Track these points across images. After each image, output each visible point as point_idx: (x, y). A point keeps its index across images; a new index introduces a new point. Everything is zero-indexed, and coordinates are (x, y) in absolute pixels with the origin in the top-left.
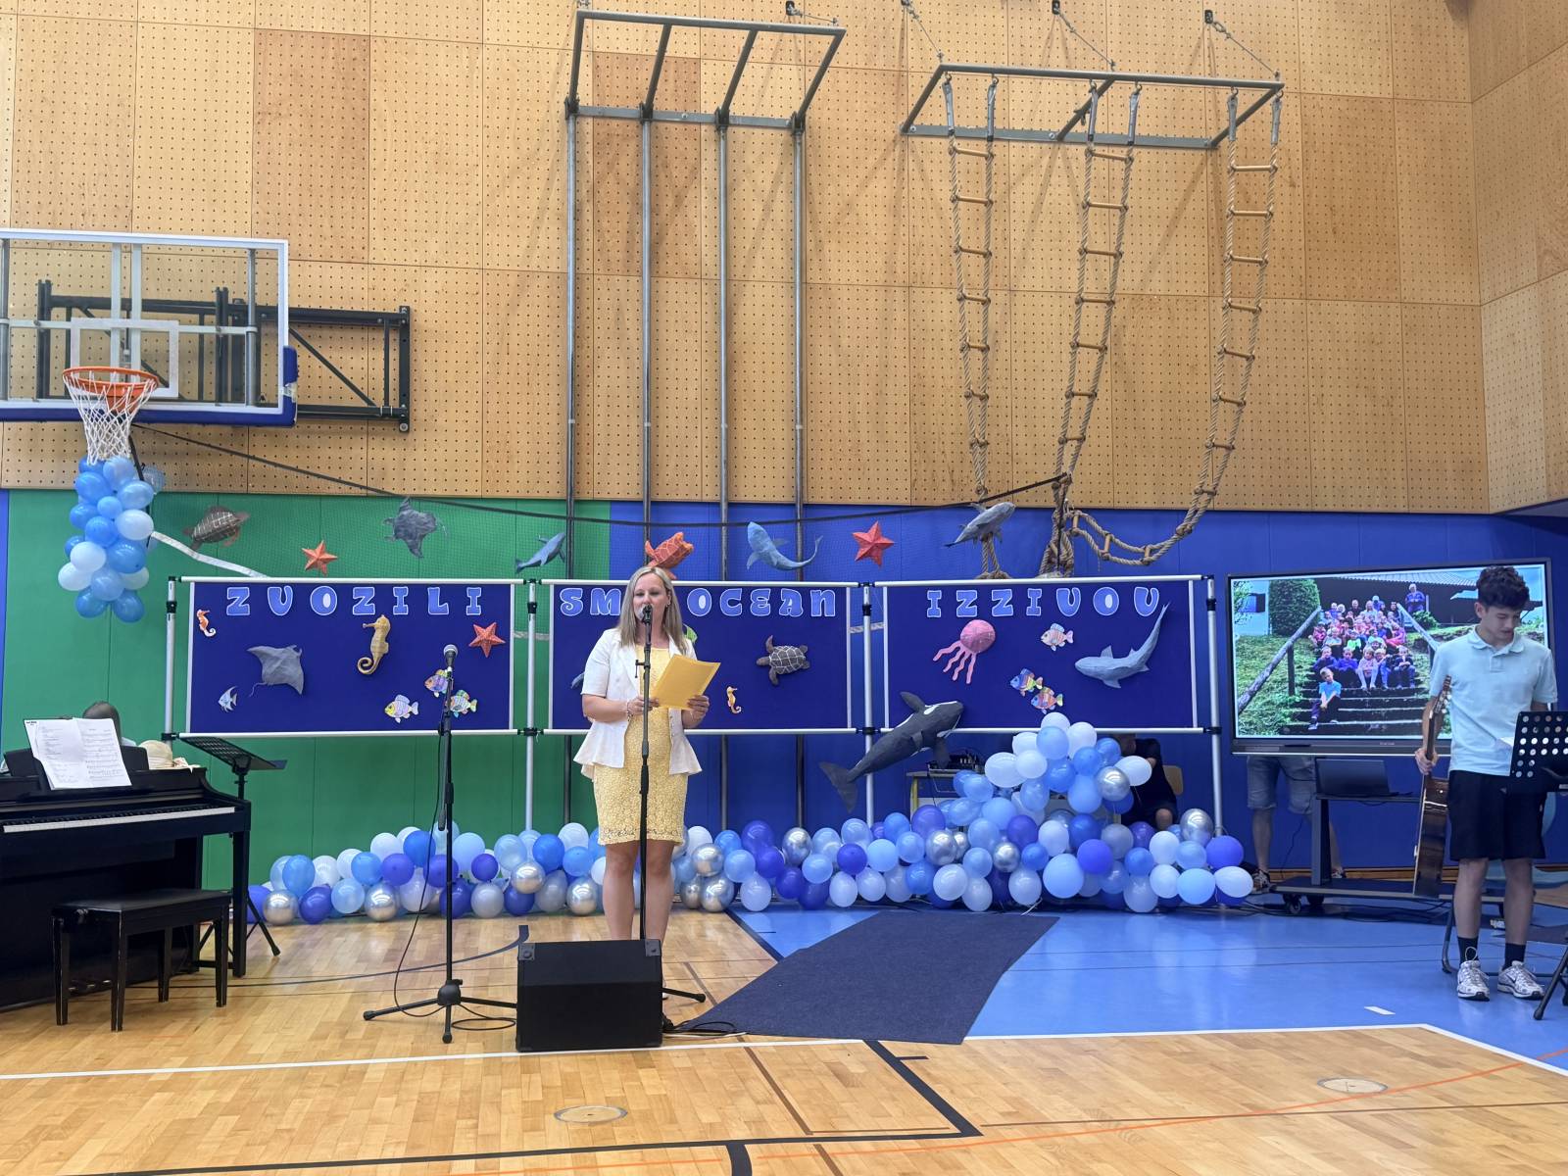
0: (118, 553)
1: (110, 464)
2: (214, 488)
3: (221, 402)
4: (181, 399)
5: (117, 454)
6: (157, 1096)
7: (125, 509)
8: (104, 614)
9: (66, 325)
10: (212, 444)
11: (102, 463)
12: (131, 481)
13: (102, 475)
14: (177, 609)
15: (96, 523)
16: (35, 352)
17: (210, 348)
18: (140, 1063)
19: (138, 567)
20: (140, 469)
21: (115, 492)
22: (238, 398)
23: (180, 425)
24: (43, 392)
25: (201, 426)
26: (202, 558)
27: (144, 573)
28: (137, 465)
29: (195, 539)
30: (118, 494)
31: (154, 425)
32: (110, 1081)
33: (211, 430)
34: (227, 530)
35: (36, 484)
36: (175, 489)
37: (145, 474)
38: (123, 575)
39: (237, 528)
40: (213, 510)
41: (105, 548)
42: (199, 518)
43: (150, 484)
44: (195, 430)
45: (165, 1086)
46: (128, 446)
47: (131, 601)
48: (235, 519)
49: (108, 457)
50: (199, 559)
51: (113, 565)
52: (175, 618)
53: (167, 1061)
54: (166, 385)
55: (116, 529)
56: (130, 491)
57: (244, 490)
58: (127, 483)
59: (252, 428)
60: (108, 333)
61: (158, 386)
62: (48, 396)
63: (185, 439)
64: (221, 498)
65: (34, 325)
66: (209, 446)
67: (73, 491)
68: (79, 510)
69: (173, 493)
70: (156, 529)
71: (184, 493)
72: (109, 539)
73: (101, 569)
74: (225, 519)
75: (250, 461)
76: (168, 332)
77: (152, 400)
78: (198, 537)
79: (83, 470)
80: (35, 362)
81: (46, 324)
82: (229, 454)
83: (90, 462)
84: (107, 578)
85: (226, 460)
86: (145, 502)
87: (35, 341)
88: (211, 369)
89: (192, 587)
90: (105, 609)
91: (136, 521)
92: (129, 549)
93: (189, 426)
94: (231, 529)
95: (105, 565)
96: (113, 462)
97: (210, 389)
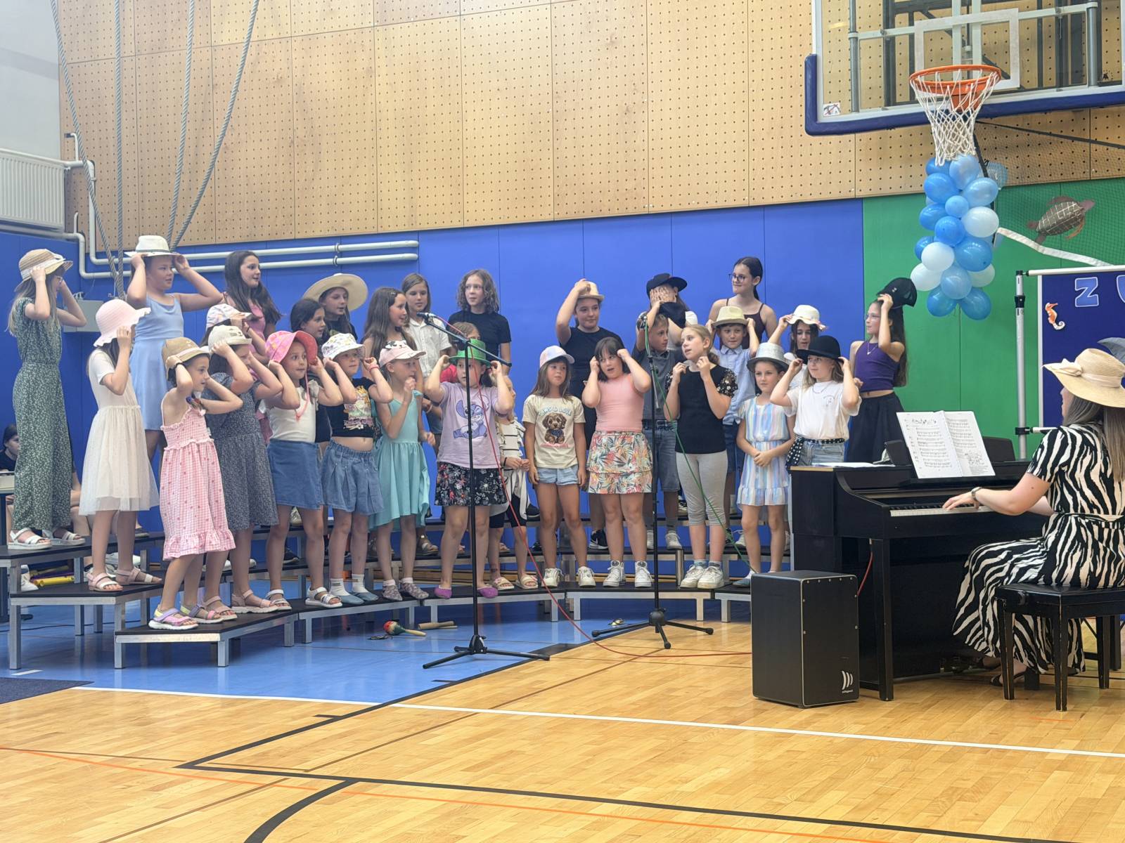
0: (965, 251)
1: (956, 163)
2: (1056, 178)
3: (1062, 86)
4: (1021, 89)
5: (963, 152)
6: (1056, 774)
7: (970, 208)
8: (953, 311)
9: (910, 30)
10: (1053, 132)
11: (948, 163)
12: (976, 179)
13: (949, 175)
14: (1025, 303)
15: (944, 223)
16: (881, 61)
17: (1050, 30)
18: (1033, 741)
19: (986, 264)
20: (984, 164)
21: (961, 191)
22: (1079, 80)
23: (1021, 116)
24: (890, 100)
25: (1043, 114)
26: (1048, 251)
27: (990, 270)
28: (981, 161)
29: (1039, 232)
30: (965, 193)
31: (996, 119)
32: (1008, 754)
33: (1052, 117)
34: (1071, 221)
35: (886, 191)
36: (1017, 182)
37: (988, 171)
38: (969, 272)
39: (1082, 218)
40: (1058, 200)
41: (953, 247)
42: (1042, 210)
43: (993, 178)
44: (1035, 120)
45: (1063, 765)
46: (973, 143)
47: (979, 298)
48: (1080, 208)
49: (954, 156)
50: (1045, 253)
51: (962, 264)
52: (1023, 312)
53: (1060, 742)
54: (1007, 77)
55: (964, 227)
56: (975, 189)
57: (1086, 176)
58: (971, 181)
59: (1093, 111)
60: (949, 32)
61: (1000, 79)
62: (895, 104)
63: (1027, 130)
64: (1063, 187)
65: (880, 35)
66: (1050, 134)
67: (923, 194)
68: (927, 212)
69: (1017, 186)
70: (1002, 225)
71: (1028, 185)
72: (957, 238)
73: (950, 268)
74: (1069, 209)
75: (1094, 146)
76: (1008, 22)
77: (995, 93)
78: (1043, 229)
79: (930, 172)
80: (882, 72)
81: (891, 32)
82: (1070, 141)
83: (939, 162)
84: (955, 277)
85: (1067, 146)
86: (989, 198)
87: (881, 51)
88: (1050, 53)
89: (1040, 279)
90: (953, 308)
91: (982, 218)
92: (976, 246)
93: (1029, 116)
94: (1076, 219)
95: (953, 264)
96: (958, 162)
97: (1050, 73)
